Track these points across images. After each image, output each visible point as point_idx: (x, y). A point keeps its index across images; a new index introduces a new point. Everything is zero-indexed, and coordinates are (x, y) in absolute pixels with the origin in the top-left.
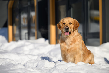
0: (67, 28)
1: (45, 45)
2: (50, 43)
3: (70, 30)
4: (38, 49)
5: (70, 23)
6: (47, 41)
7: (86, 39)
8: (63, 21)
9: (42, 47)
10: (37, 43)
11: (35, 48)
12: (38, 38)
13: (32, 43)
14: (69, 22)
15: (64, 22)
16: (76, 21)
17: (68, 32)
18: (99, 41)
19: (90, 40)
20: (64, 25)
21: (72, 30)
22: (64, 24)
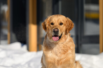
0: (56, 30)
1: (22, 53)
2: (28, 49)
3: (60, 34)
4: (12, 58)
5: (61, 24)
6: (25, 47)
7: (81, 45)
8: (51, 20)
9: (17, 55)
10: (10, 50)
11: (8, 57)
12: (11, 42)
13: (4, 49)
14: (59, 22)
15: (51, 22)
16: (70, 20)
17: (58, 36)
18: (98, 48)
19: (85, 46)
20: (52, 26)
21: (64, 33)
22: (52, 24)
